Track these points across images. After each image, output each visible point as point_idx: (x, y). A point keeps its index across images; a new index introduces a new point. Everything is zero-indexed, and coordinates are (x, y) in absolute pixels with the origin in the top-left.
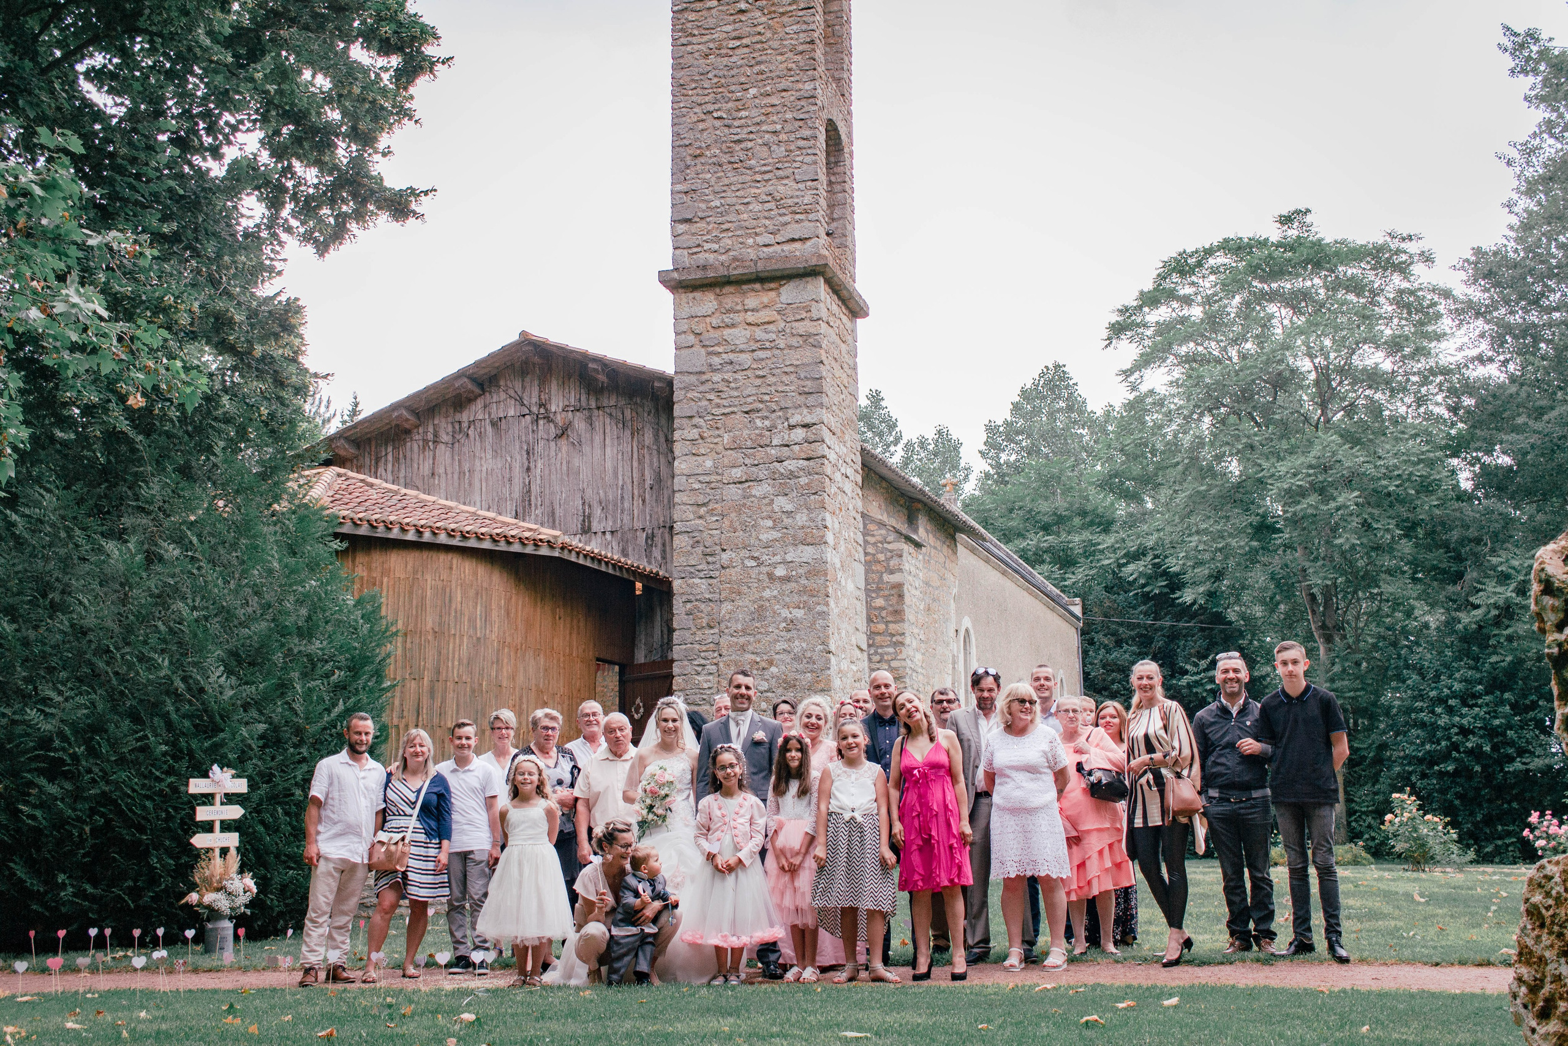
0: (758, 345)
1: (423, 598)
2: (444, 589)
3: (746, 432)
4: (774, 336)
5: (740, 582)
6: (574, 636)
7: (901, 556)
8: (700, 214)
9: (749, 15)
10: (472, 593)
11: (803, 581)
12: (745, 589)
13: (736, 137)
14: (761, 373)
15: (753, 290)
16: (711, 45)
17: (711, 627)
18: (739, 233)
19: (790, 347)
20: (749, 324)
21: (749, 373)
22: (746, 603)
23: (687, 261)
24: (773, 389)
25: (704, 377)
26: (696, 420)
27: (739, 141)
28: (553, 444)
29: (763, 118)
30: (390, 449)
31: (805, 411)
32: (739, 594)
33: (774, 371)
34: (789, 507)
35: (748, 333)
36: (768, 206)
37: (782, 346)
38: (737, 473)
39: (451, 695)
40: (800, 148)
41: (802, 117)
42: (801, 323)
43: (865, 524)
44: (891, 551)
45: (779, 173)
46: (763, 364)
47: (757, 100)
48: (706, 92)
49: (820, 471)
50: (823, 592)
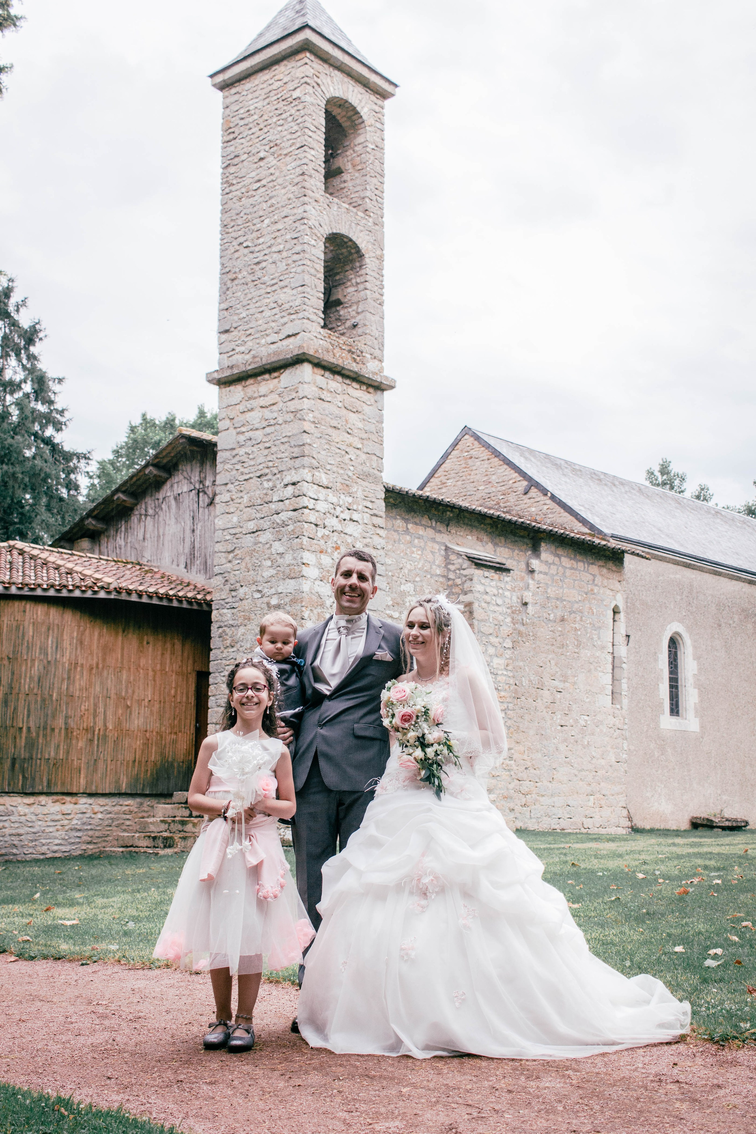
0: (266, 423)
3: (258, 492)
4: (275, 415)
5: (251, 611)
6: (168, 656)
7: (472, 580)
8: (235, 325)
9: (265, 161)
10: (44, 629)
12: (252, 616)
13: (257, 260)
14: (267, 445)
15: (264, 380)
16: (243, 190)
17: (233, 647)
18: (257, 336)
19: (285, 422)
20: (262, 407)
21: (261, 446)
22: (253, 627)
23: (227, 363)
24: (274, 457)
25: (234, 452)
26: (230, 486)
27: (258, 263)
28: (206, 510)
29: (273, 241)
30: (123, 522)
31: (293, 472)
32: (249, 619)
33: (276, 443)
34: (281, 550)
35: (260, 414)
36: (274, 311)
37: (280, 422)
38: (251, 526)
40: (294, 261)
41: (296, 236)
42: (293, 402)
43: (447, 557)
44: (466, 576)
45: (282, 284)
46: (269, 437)
47: (269, 228)
48: (239, 228)
49: (301, 519)
50: (300, 616)
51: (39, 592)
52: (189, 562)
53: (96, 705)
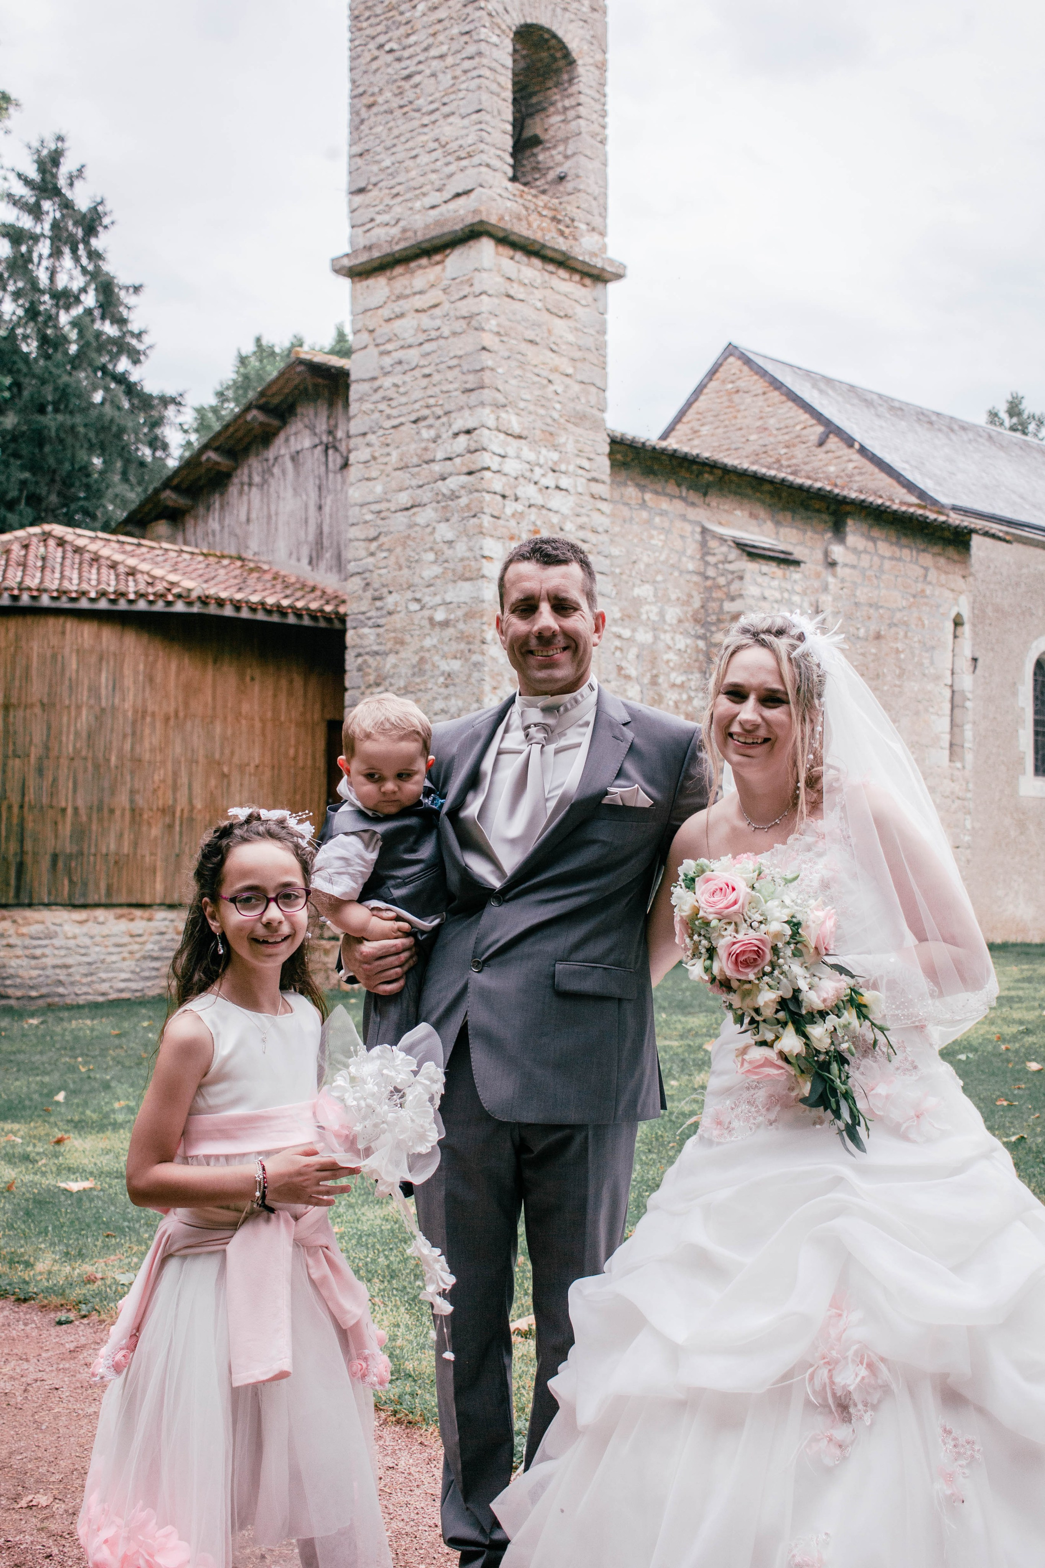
0: (425, 336)
1: (28, 668)
2: (54, 657)
3: (413, 446)
4: (438, 323)
5: (403, 630)
7: (741, 578)
8: (374, 180)
10: (93, 659)
11: (461, 626)
12: (408, 638)
13: (405, 73)
14: (427, 371)
15: (420, 267)
18: (409, 195)
19: (454, 334)
20: (417, 311)
21: (417, 373)
22: (409, 655)
23: (362, 242)
24: (437, 390)
25: (377, 384)
26: (371, 438)
27: (408, 77)
28: (338, 476)
29: (430, 40)
30: (217, 495)
31: (466, 412)
32: (403, 643)
33: (439, 367)
34: (450, 536)
35: (415, 323)
36: (434, 155)
37: (446, 334)
38: (404, 499)
39: (63, 772)
40: (465, 72)
41: (467, 29)
42: (464, 302)
43: (704, 544)
44: (733, 572)
45: (446, 110)
46: (429, 358)
47: (425, 19)
48: (378, 19)
49: (479, 487)
50: (479, 638)
51: (84, 604)
52: (314, 555)
53: (176, 774)
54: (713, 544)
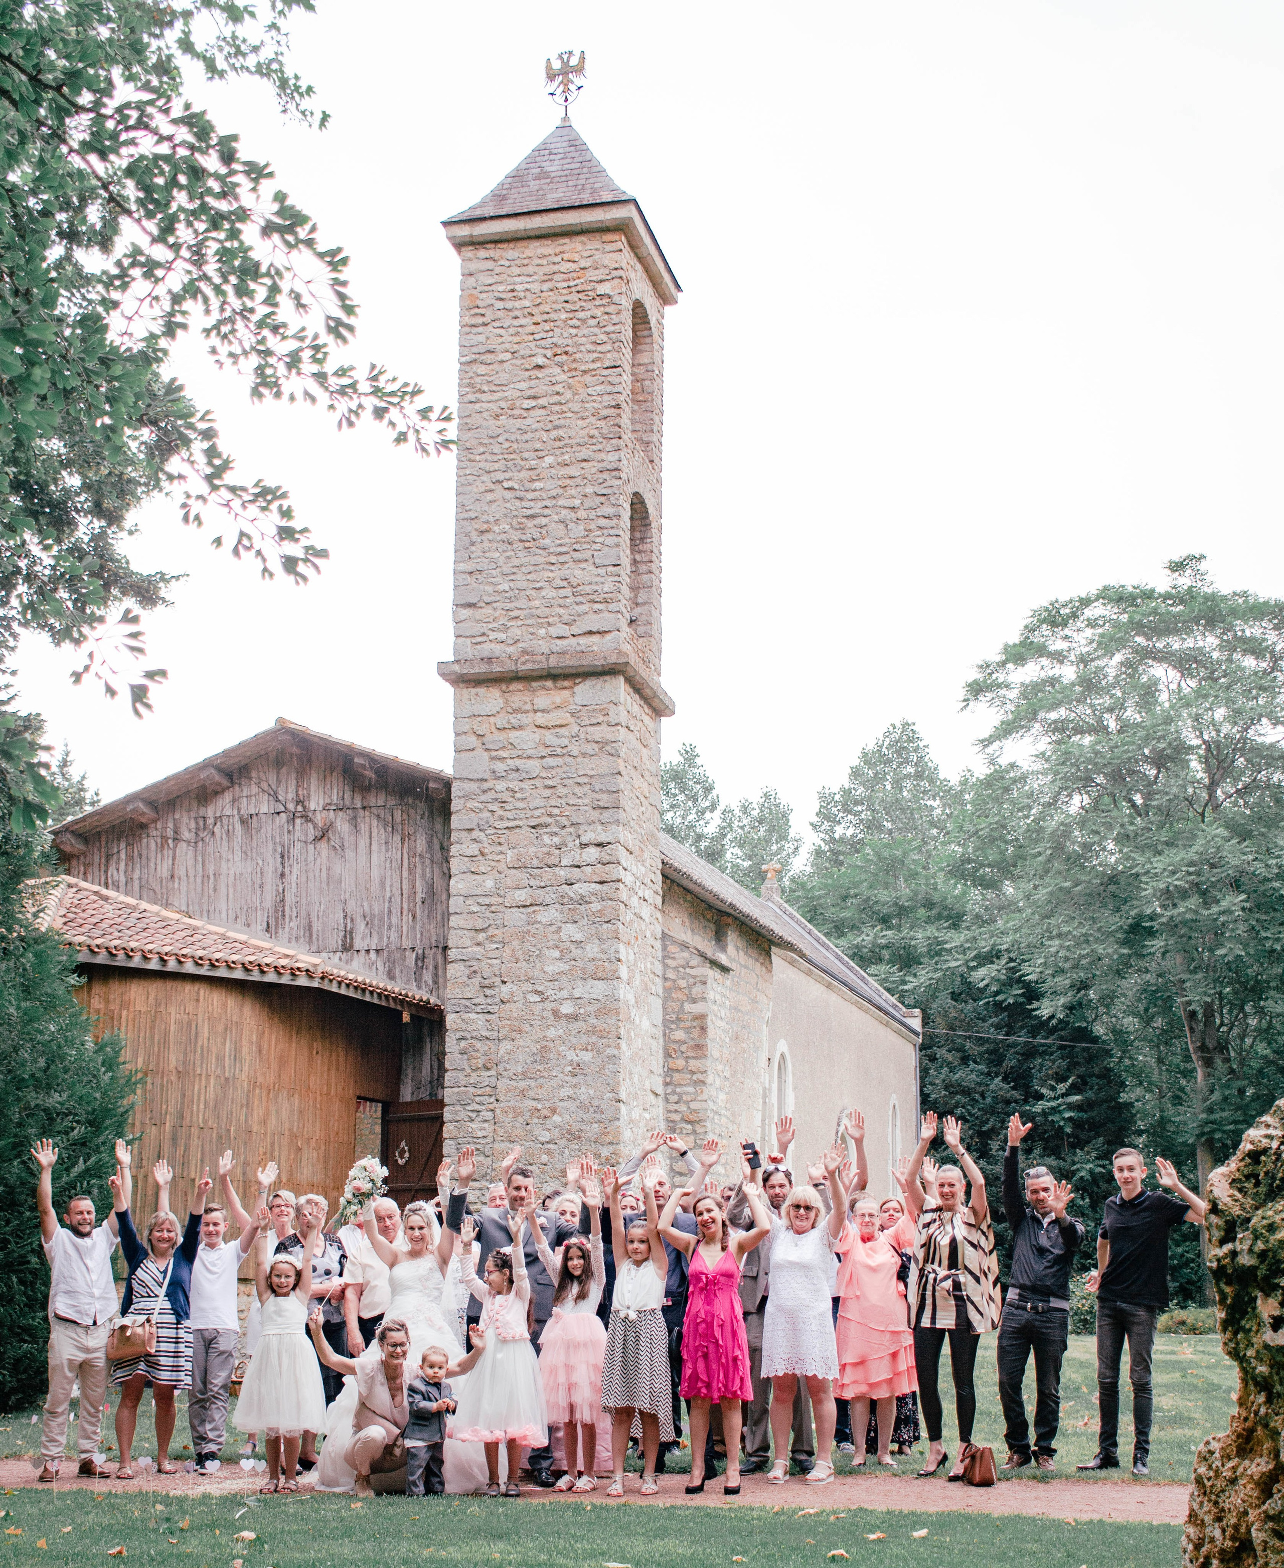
0: (548, 750)
1: (166, 1034)
2: (189, 1024)
3: (532, 849)
4: (565, 742)
5: (522, 1019)
6: (333, 1072)
7: (705, 983)
8: (487, 599)
9: (546, 371)
10: (220, 1028)
11: (592, 1020)
12: (526, 1027)
13: (529, 512)
14: (550, 783)
15: (544, 688)
16: (503, 404)
17: (488, 1069)
18: (530, 622)
19: (584, 755)
20: (539, 727)
21: (537, 782)
22: (527, 1044)
23: (470, 652)
24: (563, 801)
25: (486, 786)
26: (476, 834)
27: (532, 517)
28: (311, 847)
29: (560, 491)
30: (123, 845)
31: (600, 828)
32: (520, 1032)
33: (566, 782)
34: (578, 937)
35: (537, 737)
36: (562, 593)
37: (575, 753)
38: (522, 896)
39: (195, 1142)
40: (601, 528)
41: (604, 491)
42: (597, 728)
43: (664, 948)
44: (694, 977)
45: (576, 555)
46: (554, 772)
47: (553, 471)
48: (495, 458)
49: (614, 896)
50: (614, 1033)
54: (672, 949)
